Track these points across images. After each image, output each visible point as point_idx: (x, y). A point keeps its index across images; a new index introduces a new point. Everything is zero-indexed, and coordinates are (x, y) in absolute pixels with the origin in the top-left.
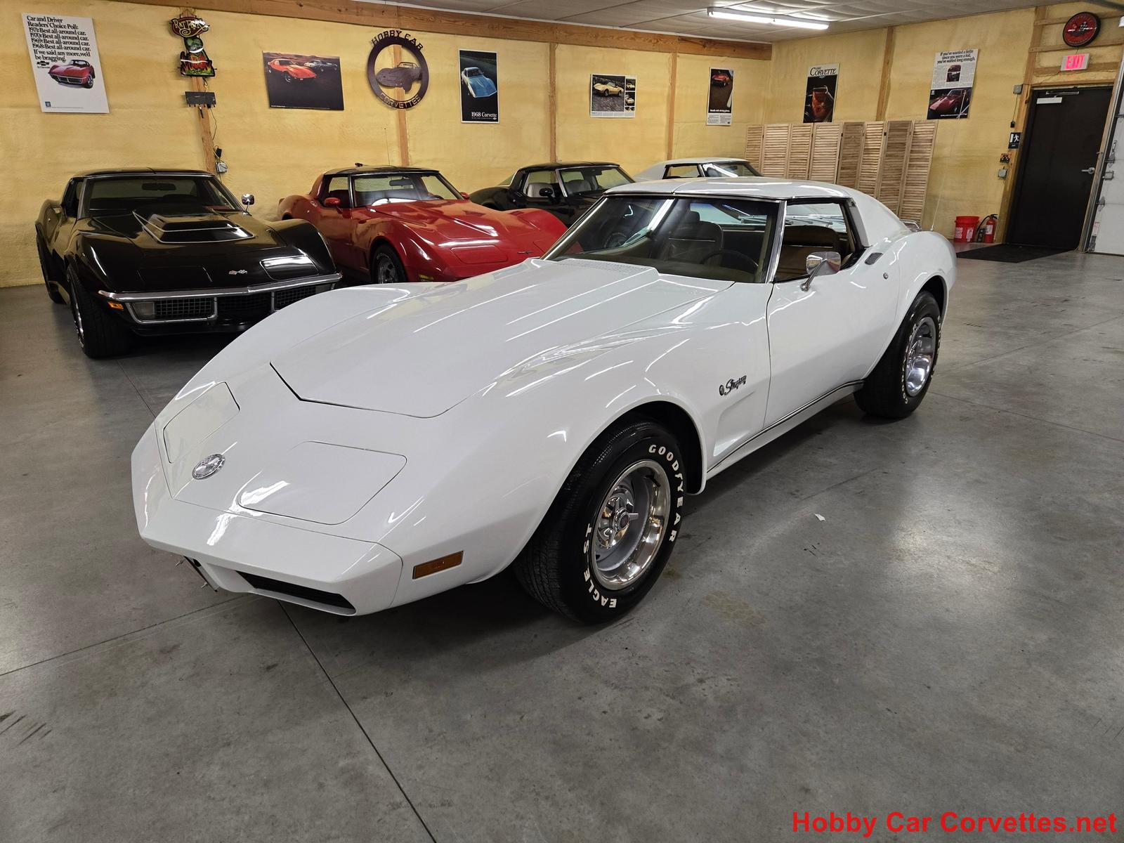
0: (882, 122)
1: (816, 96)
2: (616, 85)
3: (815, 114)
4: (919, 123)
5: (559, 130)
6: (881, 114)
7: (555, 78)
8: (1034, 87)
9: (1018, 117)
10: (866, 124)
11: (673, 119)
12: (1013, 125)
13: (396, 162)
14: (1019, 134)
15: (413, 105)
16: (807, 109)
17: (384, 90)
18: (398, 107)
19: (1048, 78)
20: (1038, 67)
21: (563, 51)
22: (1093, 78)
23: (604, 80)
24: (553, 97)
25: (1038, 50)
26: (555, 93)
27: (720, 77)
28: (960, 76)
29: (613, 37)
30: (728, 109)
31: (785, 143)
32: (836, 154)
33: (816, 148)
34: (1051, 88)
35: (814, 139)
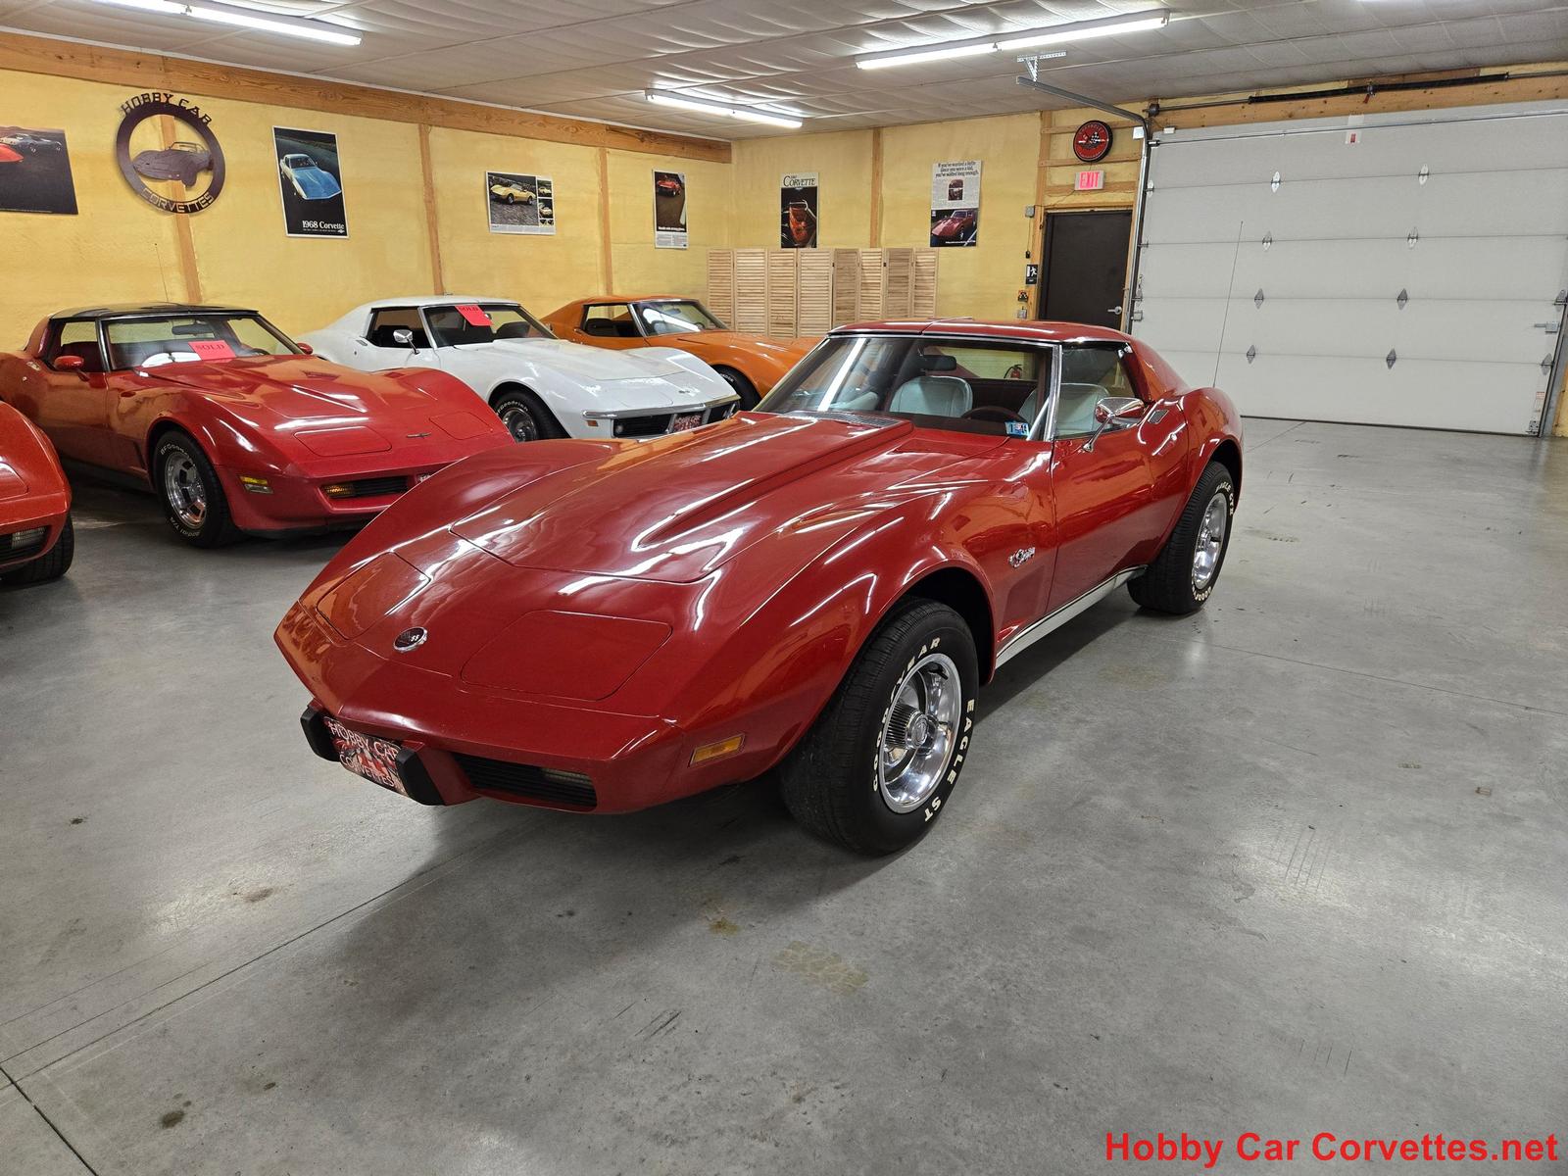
0: (879, 250)
1: (794, 214)
2: (524, 188)
3: (795, 236)
4: (920, 252)
5: (444, 250)
6: (876, 239)
7: (431, 175)
8: (1047, 209)
9: (1033, 245)
10: (860, 250)
11: (609, 239)
12: (1028, 256)
13: (179, 297)
14: (1036, 266)
15: (201, 208)
16: (784, 230)
17: (147, 183)
18: (175, 211)
19: (1061, 198)
20: (1049, 184)
21: (440, 137)
22: (1110, 200)
23: (505, 180)
24: (430, 202)
25: (1046, 161)
26: (433, 197)
27: (667, 183)
28: (964, 193)
29: (513, 121)
30: (682, 226)
31: (762, 275)
32: (828, 290)
33: (803, 282)
34: (1067, 211)
35: (799, 270)
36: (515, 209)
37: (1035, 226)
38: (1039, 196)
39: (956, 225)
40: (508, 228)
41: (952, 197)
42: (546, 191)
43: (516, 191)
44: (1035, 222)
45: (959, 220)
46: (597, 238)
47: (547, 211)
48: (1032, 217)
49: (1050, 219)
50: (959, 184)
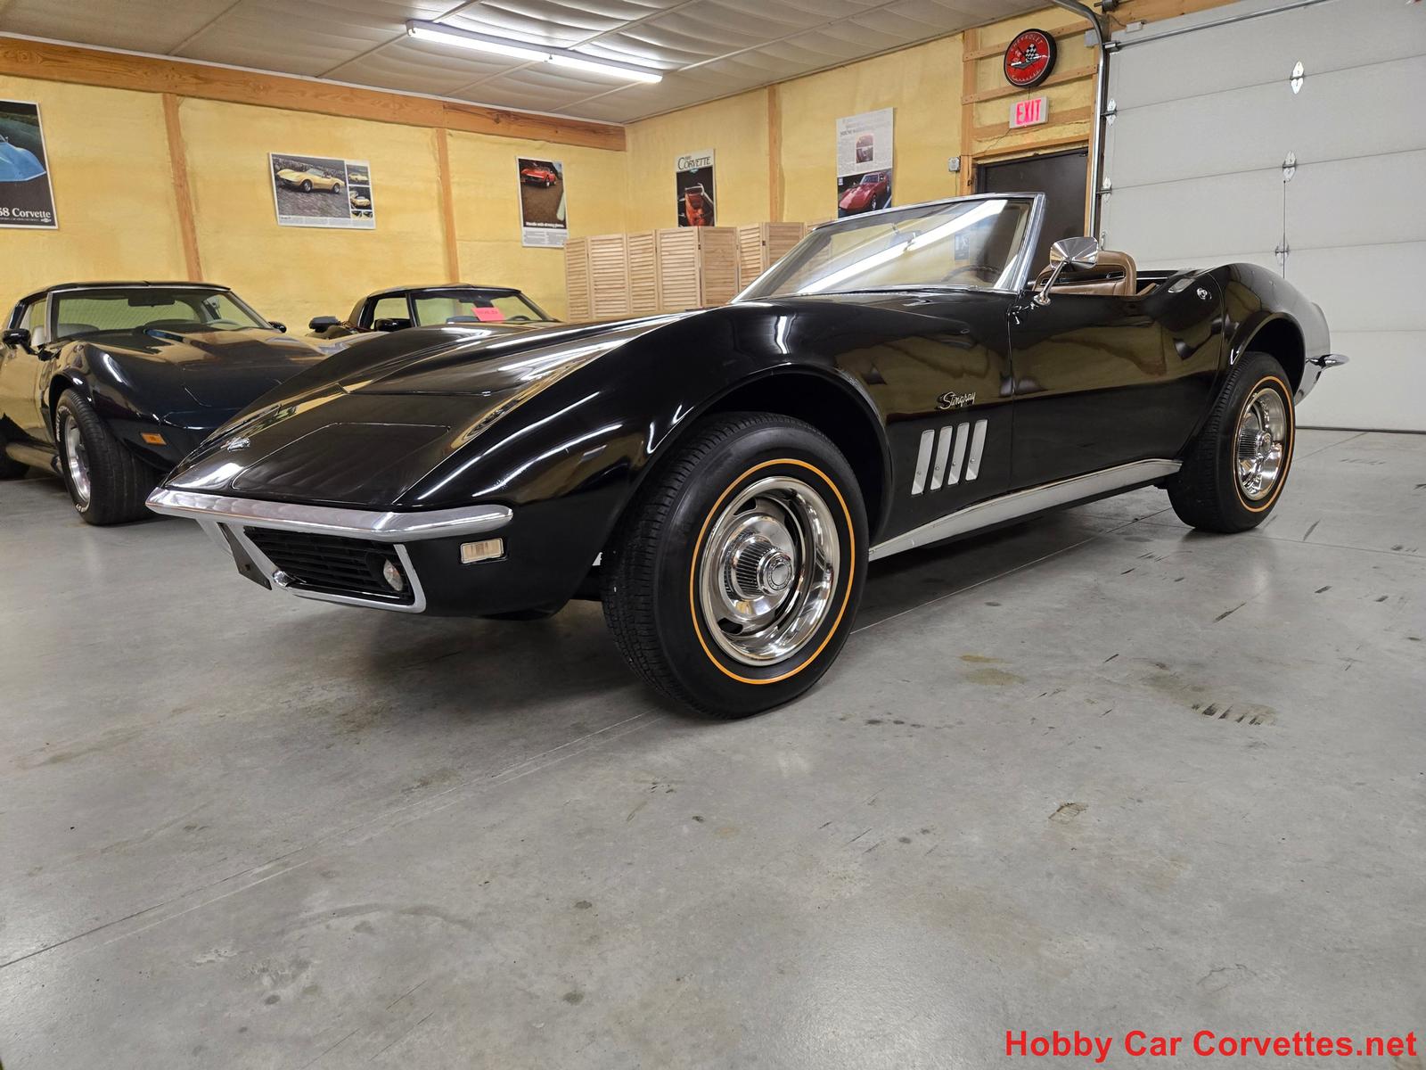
0: (757, 226)
2: (326, 173)
8: (977, 159)
10: (739, 229)
11: (453, 234)
19: (994, 143)
20: (979, 126)
21: (195, 112)
22: (1058, 137)
23: (299, 165)
24: (181, 186)
25: (974, 99)
26: (186, 181)
27: (537, 172)
28: (874, 152)
29: (303, 93)
30: (559, 222)
31: (622, 265)
32: (694, 279)
33: (664, 271)
34: (1002, 159)
35: (659, 255)
36: (313, 197)
37: (962, 183)
38: (965, 144)
39: (867, 193)
40: (304, 220)
41: (861, 159)
42: (360, 178)
43: (316, 178)
44: (962, 178)
45: (871, 186)
46: (438, 235)
47: (362, 201)
48: (958, 171)
49: (983, 173)
50: (866, 141)
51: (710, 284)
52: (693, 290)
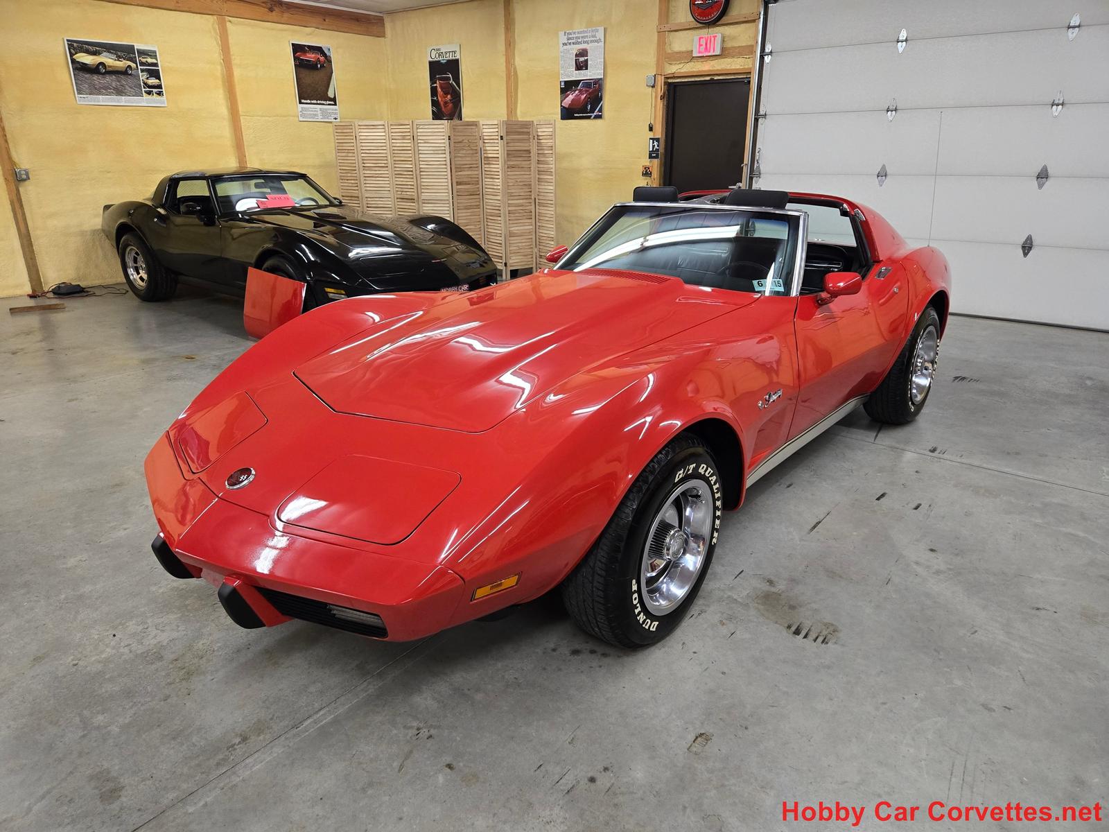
1: (441, 87)
2: (118, 57)
3: (443, 109)
4: (540, 125)
6: (511, 112)
8: (668, 78)
9: (655, 117)
11: (237, 111)
12: (651, 129)
14: (658, 140)
16: (435, 103)
19: (681, 66)
20: (670, 52)
22: (728, 68)
23: (93, 49)
25: (667, 28)
27: (309, 55)
28: (589, 62)
30: (330, 99)
31: (385, 148)
32: (446, 165)
33: (420, 156)
34: (686, 80)
35: (416, 143)
36: (108, 79)
37: (656, 97)
38: (659, 65)
39: (583, 97)
40: (102, 99)
41: (579, 67)
42: (150, 60)
43: (108, 60)
44: (656, 93)
45: (586, 91)
46: (224, 110)
47: (153, 81)
48: (653, 87)
49: (672, 87)
50: (584, 53)
51: (459, 169)
52: (446, 174)
